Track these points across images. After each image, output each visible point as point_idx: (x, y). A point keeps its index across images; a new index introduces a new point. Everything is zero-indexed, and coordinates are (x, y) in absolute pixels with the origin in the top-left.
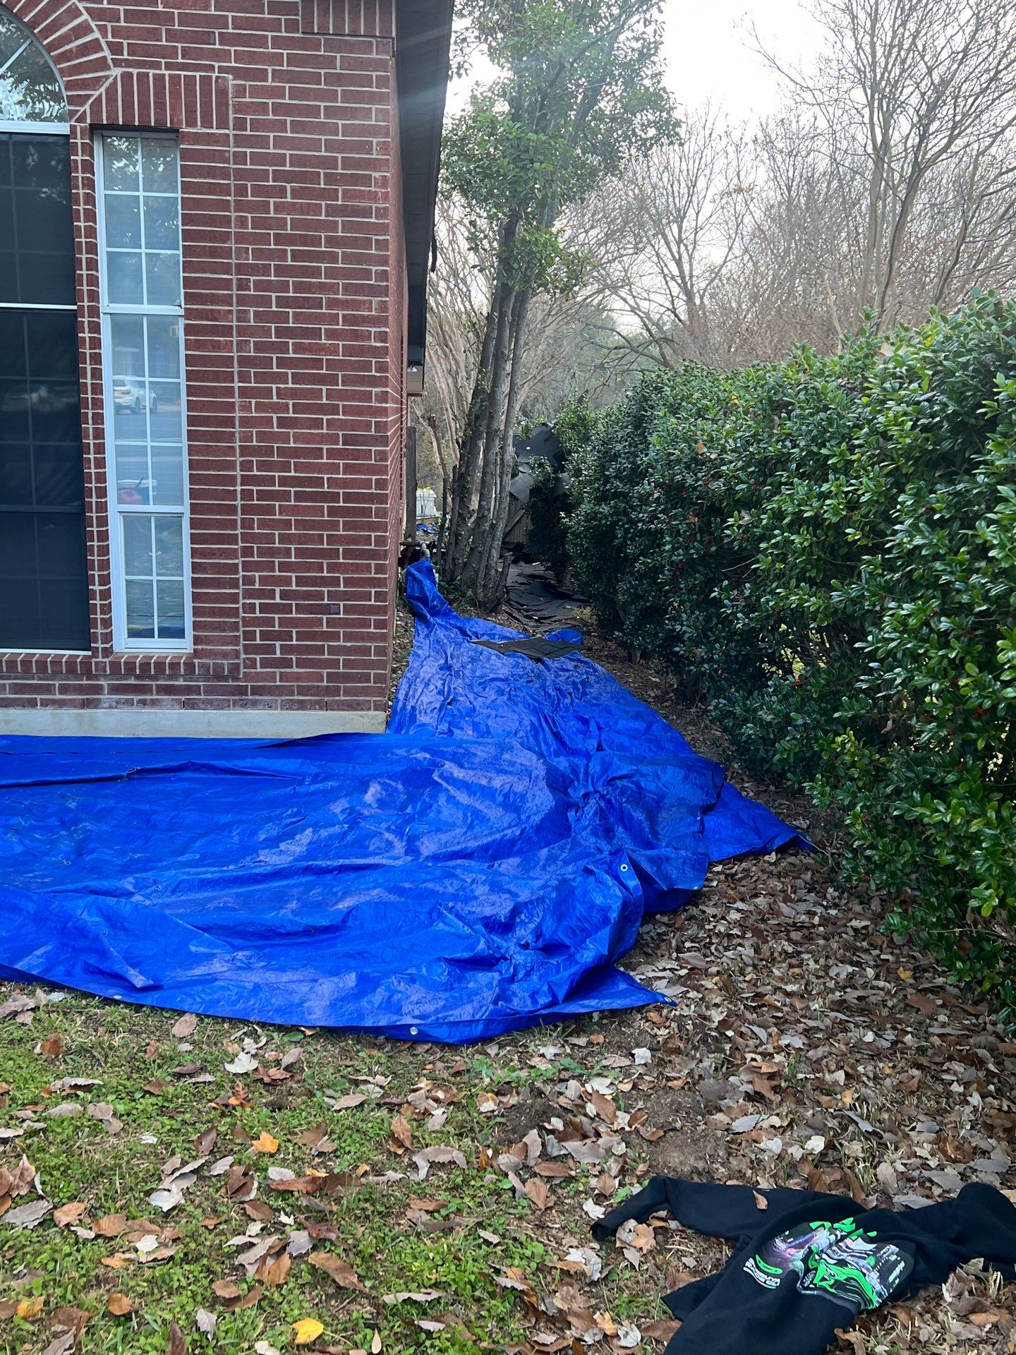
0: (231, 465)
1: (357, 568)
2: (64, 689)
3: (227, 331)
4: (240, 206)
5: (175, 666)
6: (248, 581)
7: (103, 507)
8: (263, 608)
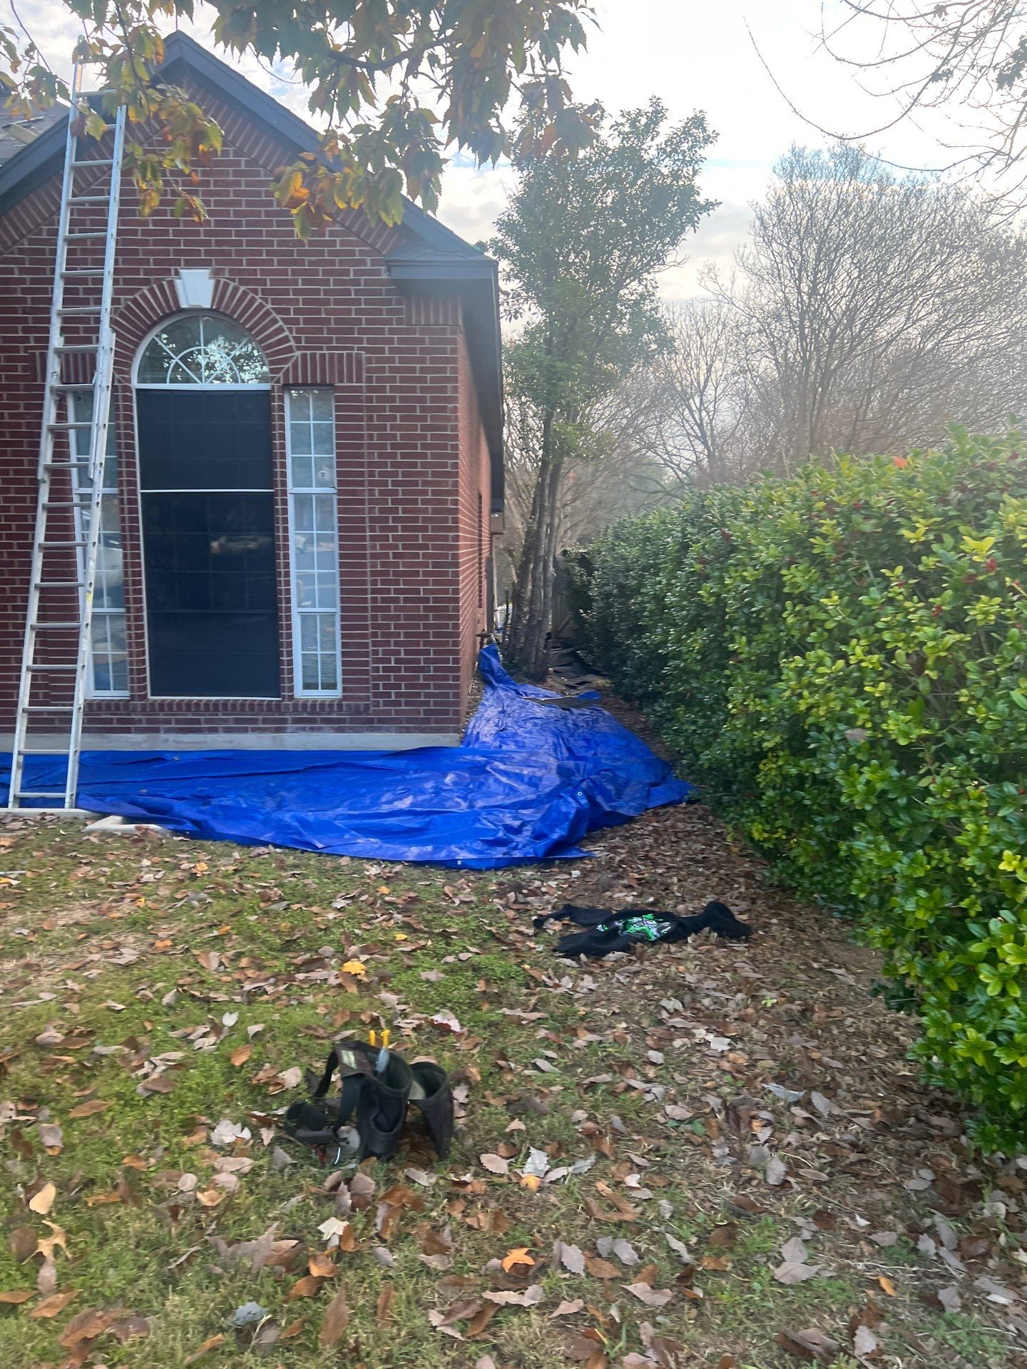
0: (364, 582)
1: (441, 644)
2: (265, 721)
3: (362, 502)
4: (370, 428)
5: (331, 705)
6: (375, 652)
7: (289, 609)
8: (385, 669)
